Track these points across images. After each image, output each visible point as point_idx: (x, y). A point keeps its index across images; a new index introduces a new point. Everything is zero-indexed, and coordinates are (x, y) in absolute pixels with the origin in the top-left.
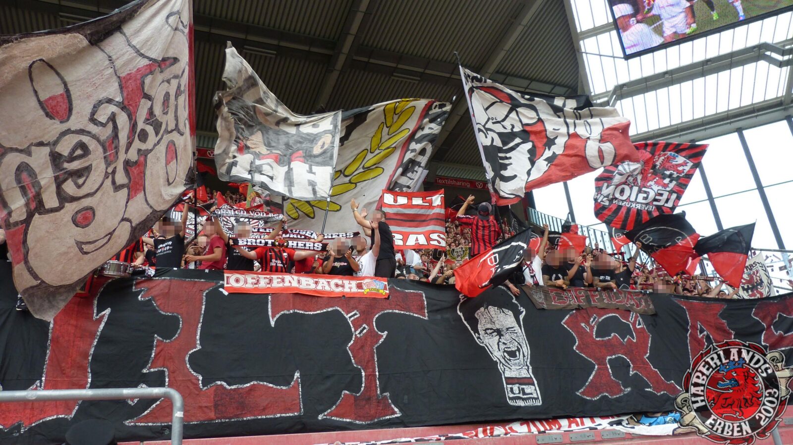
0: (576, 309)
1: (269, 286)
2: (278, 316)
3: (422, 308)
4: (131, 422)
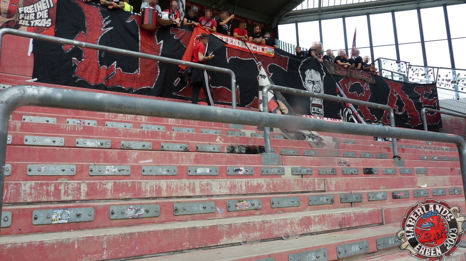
0: (345, 77)
2: (230, 58)
3: (286, 65)
4: (175, 94)
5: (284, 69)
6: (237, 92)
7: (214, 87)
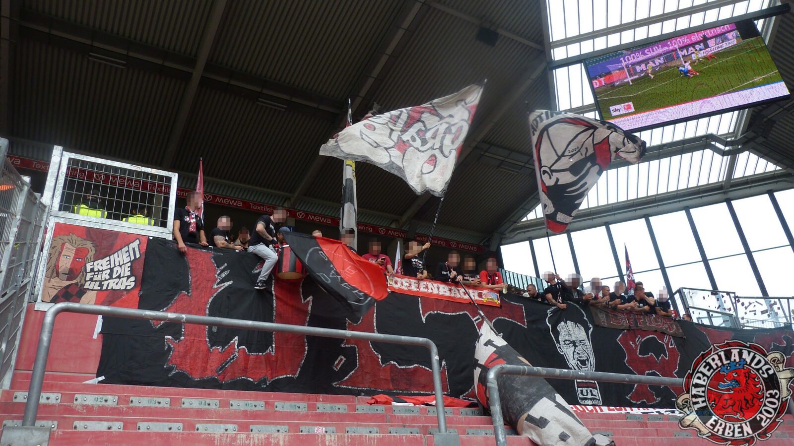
0: (627, 330)
1: (418, 290)
2: (426, 315)
3: (523, 318)
4: (337, 384)
5: (521, 325)
6: (442, 374)
7: (403, 367)
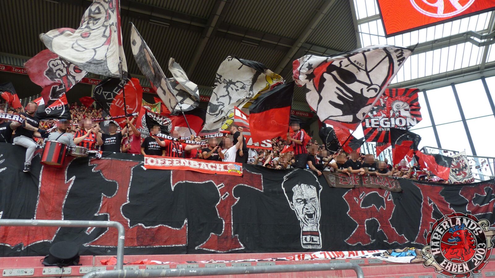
0: (352, 188)
1: (171, 165)
2: (176, 184)
3: (261, 185)
4: (88, 244)
5: (258, 190)
